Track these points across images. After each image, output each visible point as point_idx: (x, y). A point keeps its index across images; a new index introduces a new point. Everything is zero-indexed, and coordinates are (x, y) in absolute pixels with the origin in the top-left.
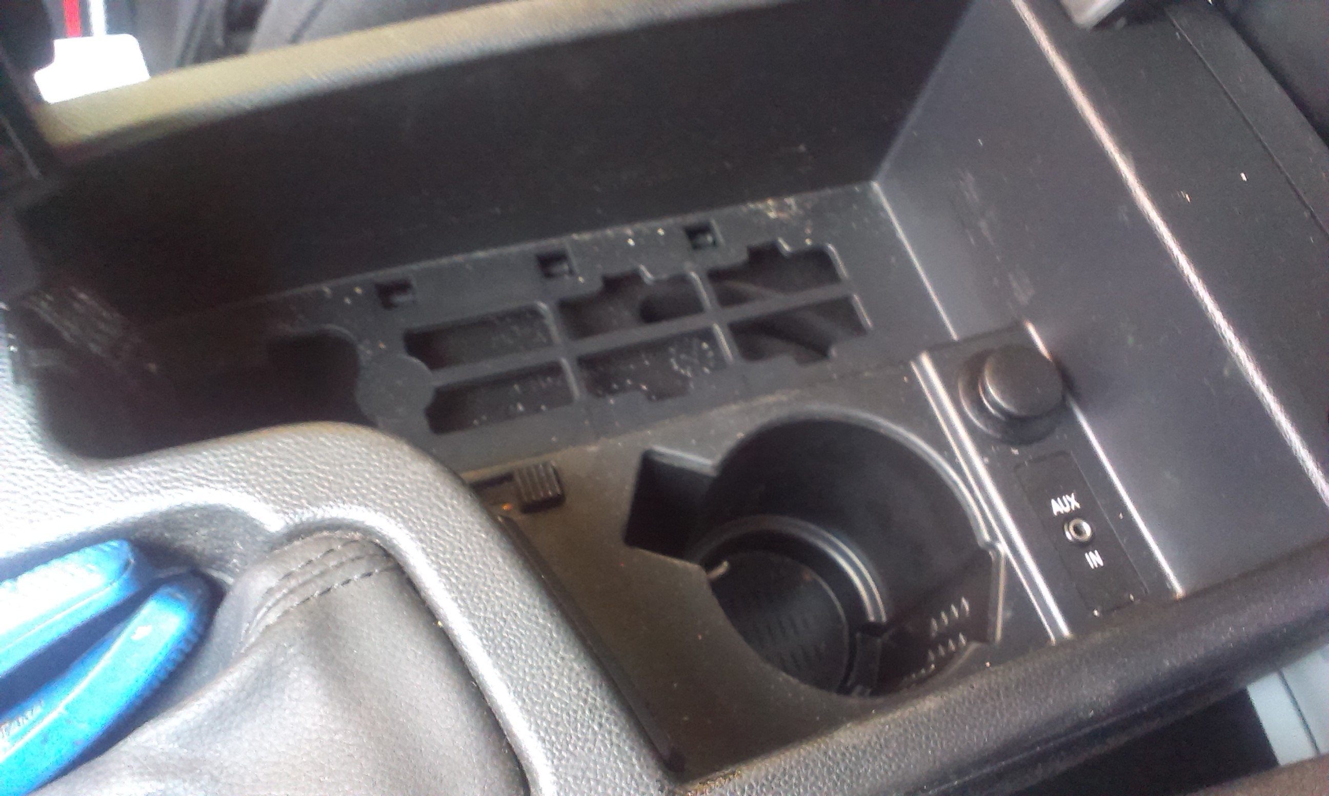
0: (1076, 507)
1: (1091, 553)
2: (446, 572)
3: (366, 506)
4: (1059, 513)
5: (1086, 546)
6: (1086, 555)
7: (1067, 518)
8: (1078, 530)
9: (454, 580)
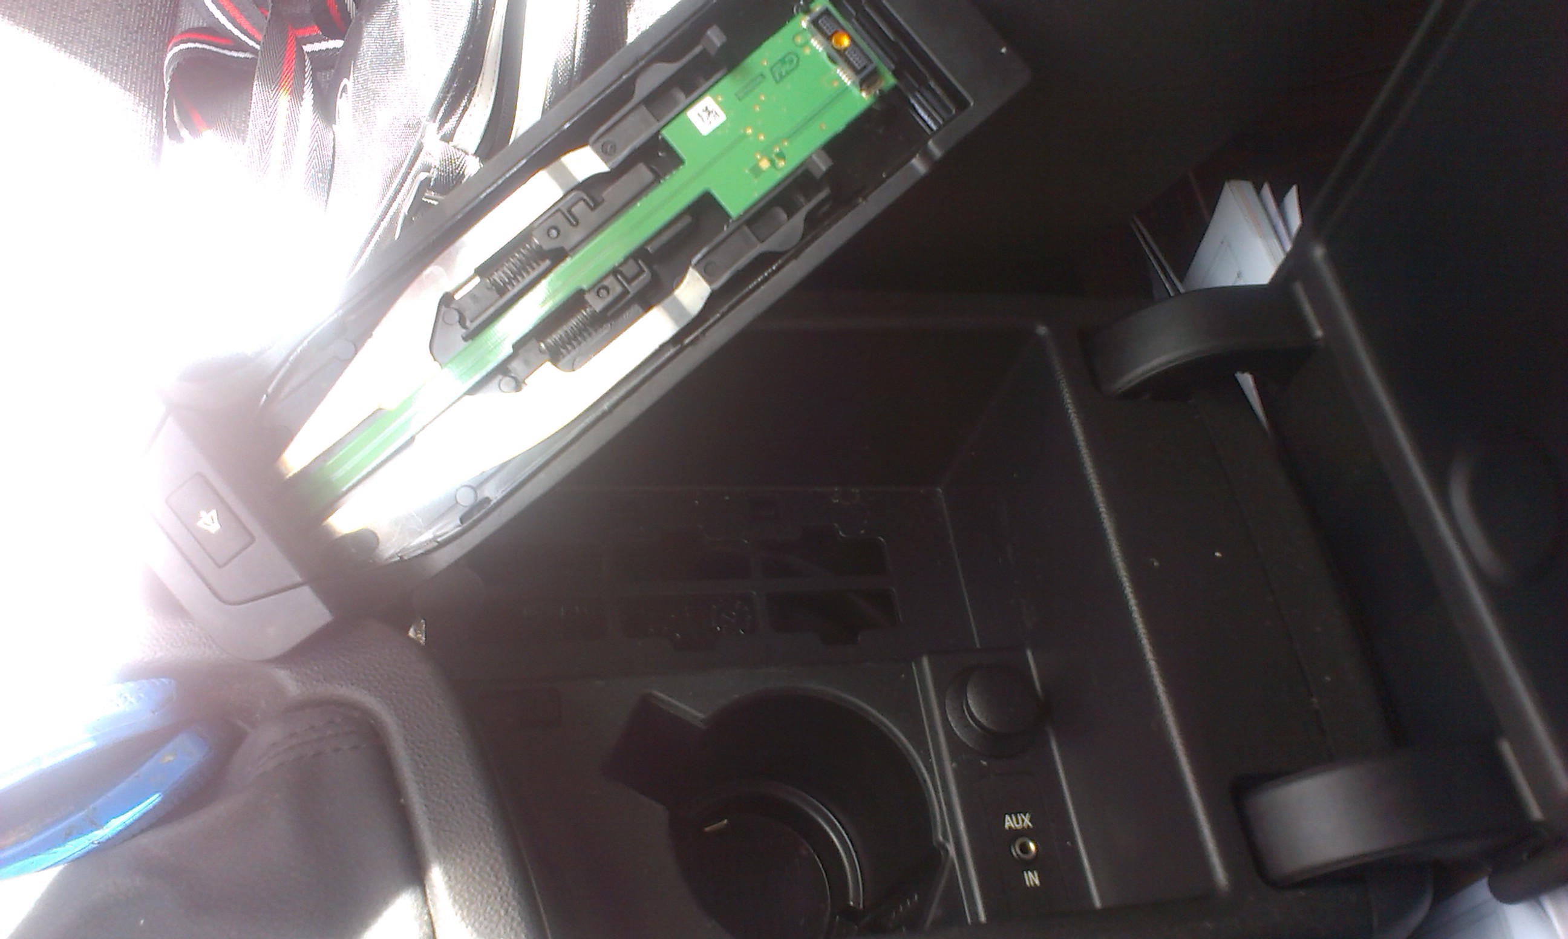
0: (1028, 826)
1: (1030, 873)
2: (417, 758)
3: (369, 691)
4: (1010, 828)
5: (1029, 865)
6: (1025, 874)
7: (1015, 834)
8: (1025, 849)
9: (422, 767)
